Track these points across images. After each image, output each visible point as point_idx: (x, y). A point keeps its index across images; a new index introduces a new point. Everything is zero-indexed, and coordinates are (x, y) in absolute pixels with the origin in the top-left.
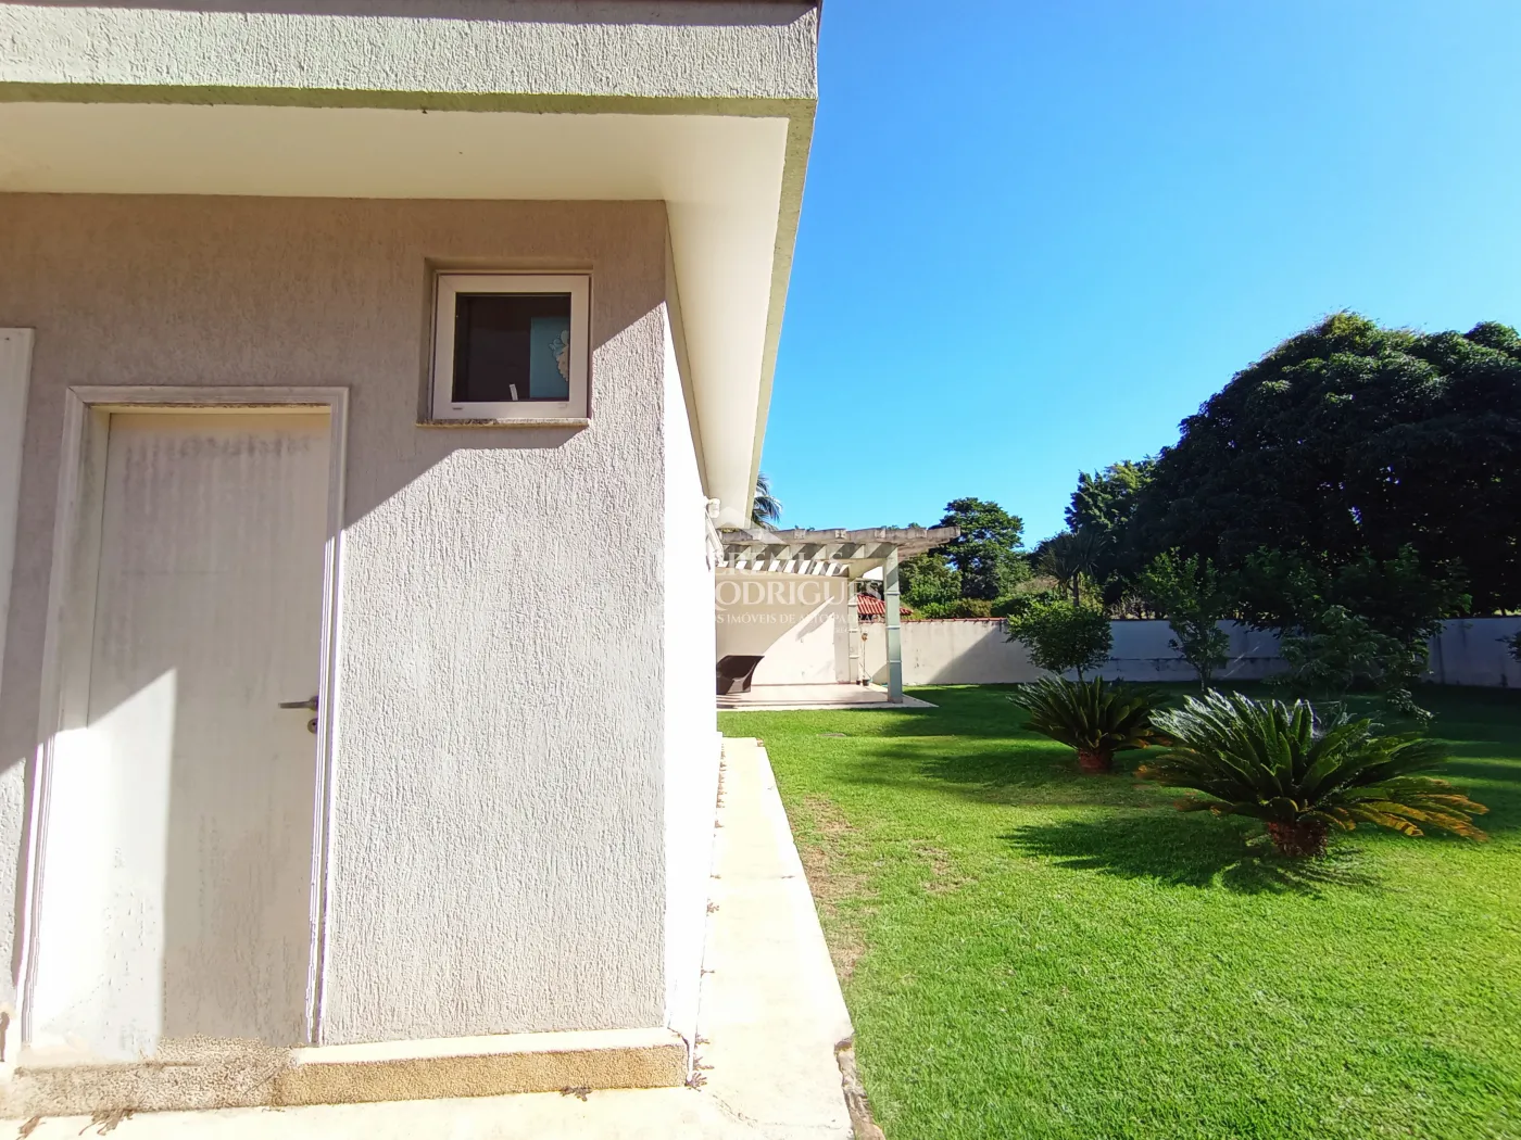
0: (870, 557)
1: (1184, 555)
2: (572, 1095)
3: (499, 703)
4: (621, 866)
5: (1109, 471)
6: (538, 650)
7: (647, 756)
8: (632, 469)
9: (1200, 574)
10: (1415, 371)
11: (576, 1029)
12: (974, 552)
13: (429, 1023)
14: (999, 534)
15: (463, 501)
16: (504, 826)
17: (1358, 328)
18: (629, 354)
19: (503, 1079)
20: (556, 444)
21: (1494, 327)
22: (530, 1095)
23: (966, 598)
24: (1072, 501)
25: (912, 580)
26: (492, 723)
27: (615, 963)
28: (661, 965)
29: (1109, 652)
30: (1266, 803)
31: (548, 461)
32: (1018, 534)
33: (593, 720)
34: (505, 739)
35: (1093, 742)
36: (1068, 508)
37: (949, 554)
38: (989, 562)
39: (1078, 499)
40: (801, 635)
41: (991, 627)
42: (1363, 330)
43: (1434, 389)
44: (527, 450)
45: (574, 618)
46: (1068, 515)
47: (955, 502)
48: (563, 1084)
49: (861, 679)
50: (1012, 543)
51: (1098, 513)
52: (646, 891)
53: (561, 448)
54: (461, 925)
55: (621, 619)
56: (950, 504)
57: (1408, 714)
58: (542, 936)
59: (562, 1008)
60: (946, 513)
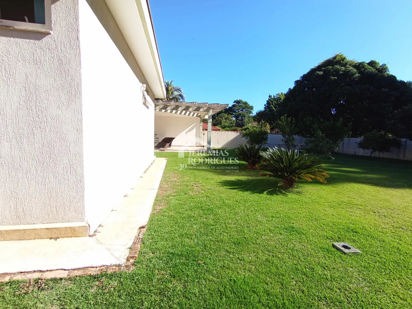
0: (204, 111)
1: (288, 117)
2: (53, 239)
3: (24, 127)
4: (70, 178)
5: (277, 95)
6: (37, 110)
7: (78, 146)
8: (68, 51)
9: (291, 122)
10: (353, 72)
11: (57, 223)
12: (240, 115)
13: (7, 221)
14: (247, 110)
15: (4, 56)
16: (29, 165)
17: (342, 59)
18: (65, 8)
19: (30, 236)
20: (39, 39)
21: (375, 62)
22: (40, 240)
23: (236, 127)
24: (267, 102)
25: (222, 121)
26: (22, 133)
27: (69, 205)
28: (83, 205)
29: (267, 142)
30: (280, 174)
31: (36, 45)
32: (252, 111)
33: (58, 134)
34: (27, 138)
35: (250, 161)
36: (265, 104)
37: (233, 115)
38: (243, 118)
39: (268, 102)
40: (186, 133)
41: (238, 134)
42: (343, 59)
43: (356, 77)
44: (28, 40)
45: (50, 100)
46: (265, 106)
47: (236, 100)
48: (50, 237)
49: (202, 146)
50: (250, 113)
51: (272, 106)
52: (78, 185)
53: (41, 41)
54: (16, 194)
55: (67, 102)
56: (234, 101)
57: (330, 158)
58: (44, 197)
59: (52, 217)
60: (233, 103)
